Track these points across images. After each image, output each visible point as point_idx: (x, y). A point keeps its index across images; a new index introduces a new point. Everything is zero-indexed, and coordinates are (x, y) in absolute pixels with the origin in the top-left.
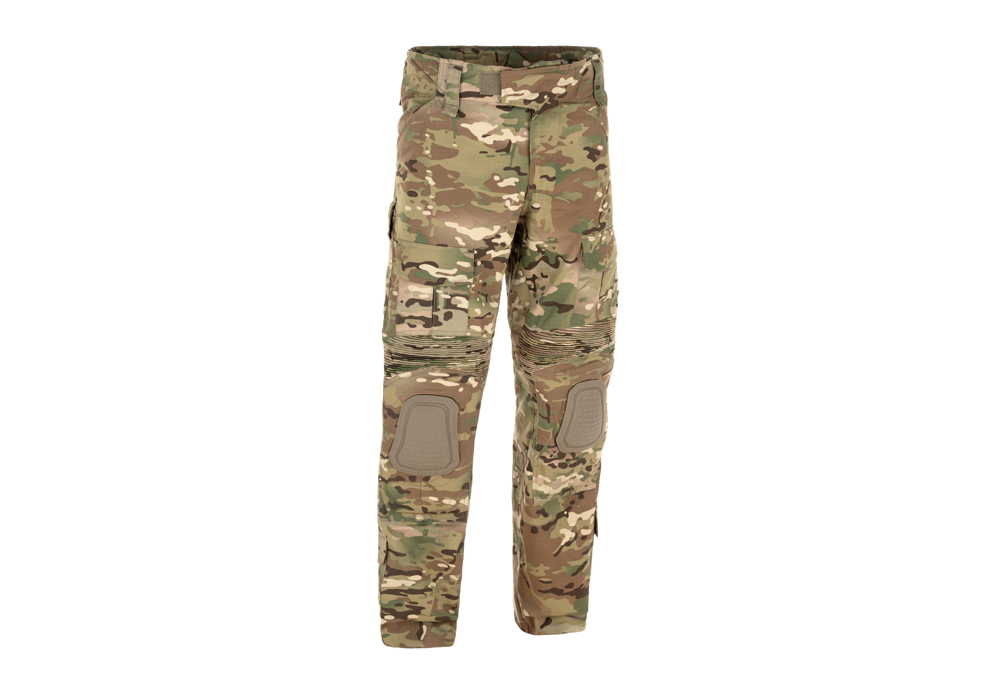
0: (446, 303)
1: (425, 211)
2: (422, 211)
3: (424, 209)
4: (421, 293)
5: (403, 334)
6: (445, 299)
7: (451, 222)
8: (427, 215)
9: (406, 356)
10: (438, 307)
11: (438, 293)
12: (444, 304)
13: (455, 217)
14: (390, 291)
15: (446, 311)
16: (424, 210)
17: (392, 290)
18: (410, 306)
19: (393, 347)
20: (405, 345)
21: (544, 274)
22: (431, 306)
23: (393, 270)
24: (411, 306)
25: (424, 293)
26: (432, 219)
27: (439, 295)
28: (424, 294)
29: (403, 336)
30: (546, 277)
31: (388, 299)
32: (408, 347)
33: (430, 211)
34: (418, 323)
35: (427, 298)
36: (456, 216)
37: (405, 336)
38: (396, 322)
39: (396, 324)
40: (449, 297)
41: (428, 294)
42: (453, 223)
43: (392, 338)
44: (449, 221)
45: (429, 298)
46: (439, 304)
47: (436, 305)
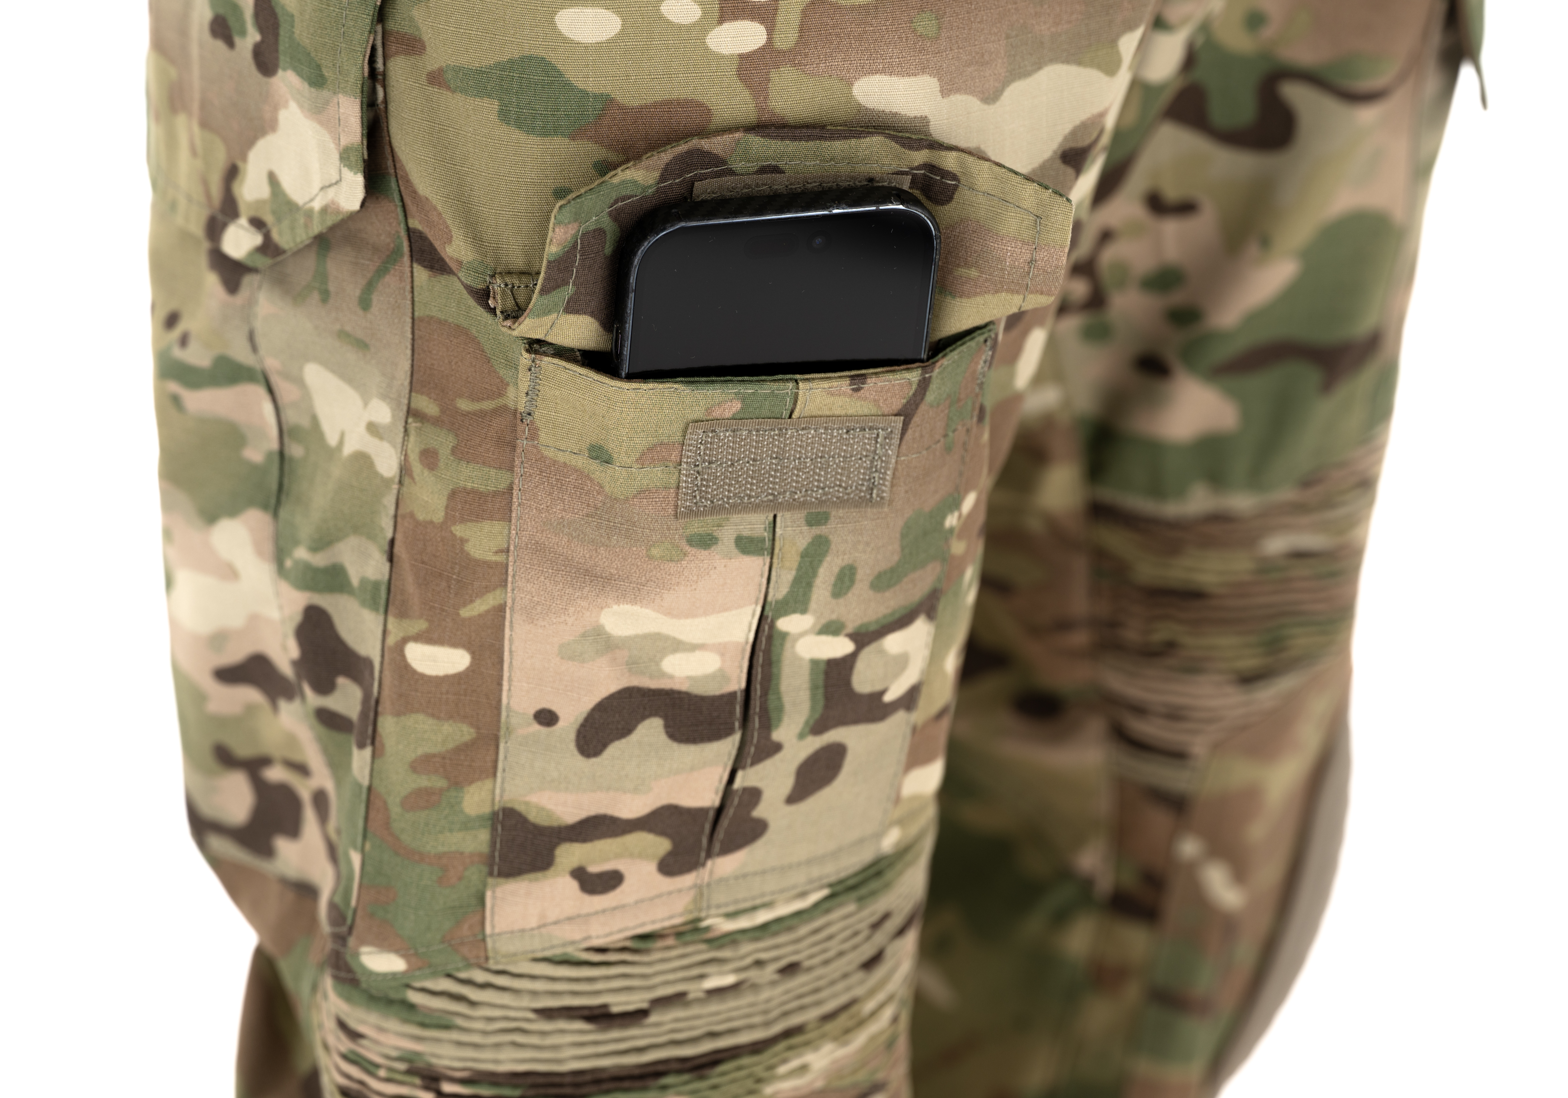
0: (821, 691)
1: (726, 26)
2: (702, 28)
3: (717, 15)
4: (678, 646)
5: (537, 945)
6: (815, 663)
7: (894, 79)
8: (741, 56)
9: (541, 1080)
10: (777, 735)
11: (784, 635)
12: (813, 708)
13: (920, 30)
14: (391, 640)
15: (815, 743)
16: (721, 21)
17: (401, 635)
18: (605, 746)
19: (455, 1035)
20: (547, 1014)
21: (1172, 193)
22: (729, 732)
23: (407, 480)
24: (615, 749)
25: (700, 641)
26: (774, 75)
27: (788, 645)
28: (693, 648)
29: (540, 955)
30: (1186, 208)
31: (377, 702)
32: (562, 1024)
33: (762, 21)
34: (632, 856)
35: (712, 677)
36: (926, 24)
37: (548, 954)
38: (491, 866)
39: (490, 881)
40: (841, 647)
41: (721, 649)
42: (907, 80)
43: (449, 976)
44: (883, 72)
45: (721, 675)
46: (780, 709)
47: (767, 726)
